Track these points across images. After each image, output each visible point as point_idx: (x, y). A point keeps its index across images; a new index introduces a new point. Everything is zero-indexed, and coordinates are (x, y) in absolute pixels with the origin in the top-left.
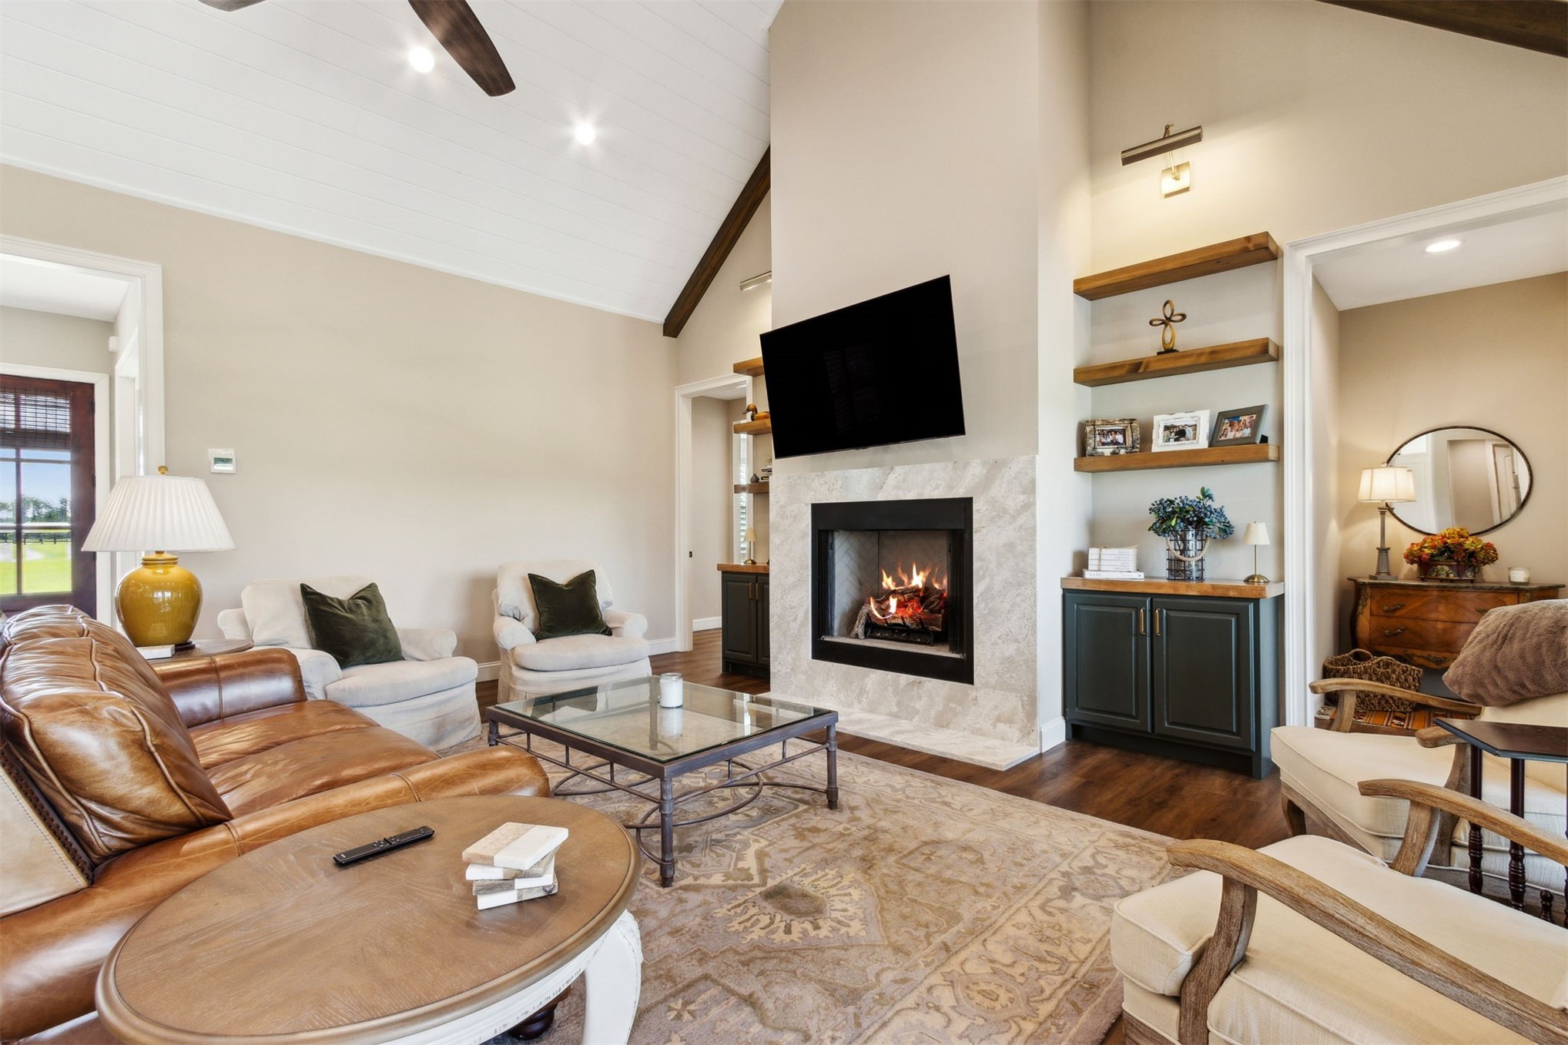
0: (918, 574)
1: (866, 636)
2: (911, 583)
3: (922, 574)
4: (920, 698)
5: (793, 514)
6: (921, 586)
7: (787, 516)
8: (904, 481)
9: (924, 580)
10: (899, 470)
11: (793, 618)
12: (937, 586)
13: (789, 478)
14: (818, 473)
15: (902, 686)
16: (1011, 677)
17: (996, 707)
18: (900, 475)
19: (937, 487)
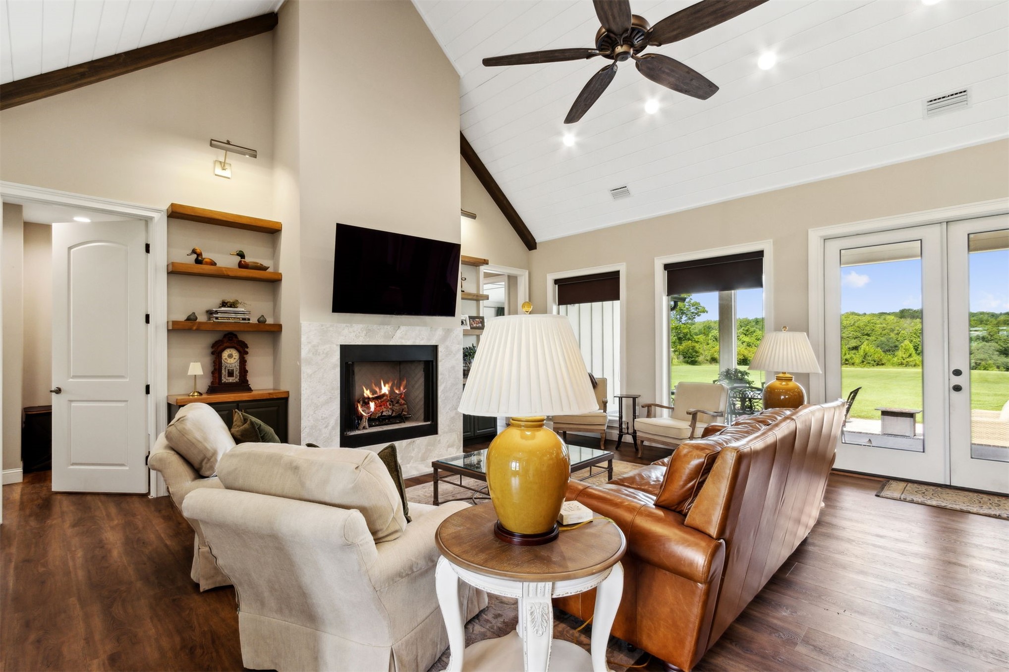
0: (385, 386)
1: (370, 426)
2: (381, 392)
3: (387, 385)
4: (414, 450)
5: (325, 352)
6: (387, 393)
7: (320, 353)
8: (406, 334)
9: (389, 389)
10: (403, 328)
11: (325, 426)
12: (397, 392)
13: (322, 326)
14: (348, 325)
15: (404, 447)
16: (453, 426)
17: (448, 441)
18: (403, 331)
19: (423, 339)
